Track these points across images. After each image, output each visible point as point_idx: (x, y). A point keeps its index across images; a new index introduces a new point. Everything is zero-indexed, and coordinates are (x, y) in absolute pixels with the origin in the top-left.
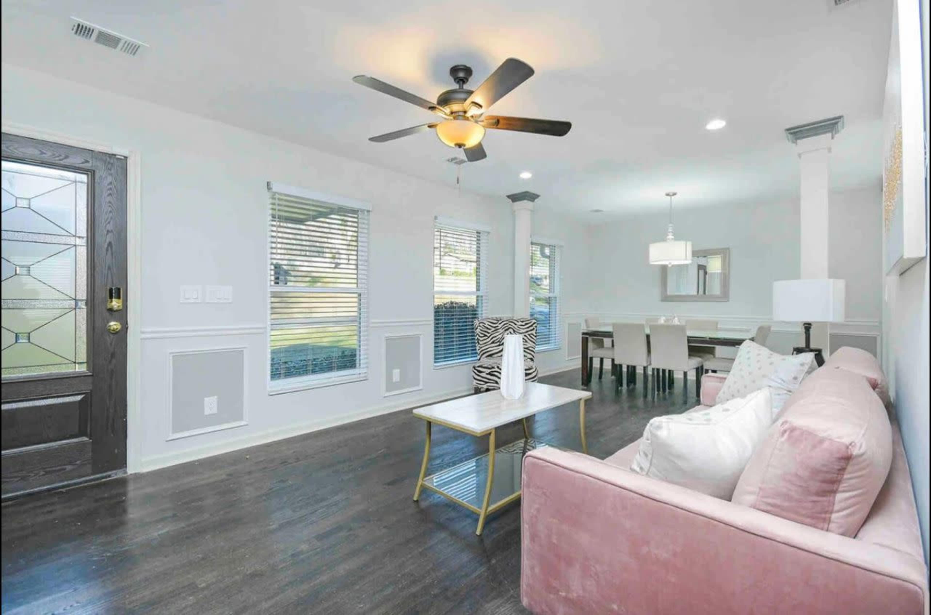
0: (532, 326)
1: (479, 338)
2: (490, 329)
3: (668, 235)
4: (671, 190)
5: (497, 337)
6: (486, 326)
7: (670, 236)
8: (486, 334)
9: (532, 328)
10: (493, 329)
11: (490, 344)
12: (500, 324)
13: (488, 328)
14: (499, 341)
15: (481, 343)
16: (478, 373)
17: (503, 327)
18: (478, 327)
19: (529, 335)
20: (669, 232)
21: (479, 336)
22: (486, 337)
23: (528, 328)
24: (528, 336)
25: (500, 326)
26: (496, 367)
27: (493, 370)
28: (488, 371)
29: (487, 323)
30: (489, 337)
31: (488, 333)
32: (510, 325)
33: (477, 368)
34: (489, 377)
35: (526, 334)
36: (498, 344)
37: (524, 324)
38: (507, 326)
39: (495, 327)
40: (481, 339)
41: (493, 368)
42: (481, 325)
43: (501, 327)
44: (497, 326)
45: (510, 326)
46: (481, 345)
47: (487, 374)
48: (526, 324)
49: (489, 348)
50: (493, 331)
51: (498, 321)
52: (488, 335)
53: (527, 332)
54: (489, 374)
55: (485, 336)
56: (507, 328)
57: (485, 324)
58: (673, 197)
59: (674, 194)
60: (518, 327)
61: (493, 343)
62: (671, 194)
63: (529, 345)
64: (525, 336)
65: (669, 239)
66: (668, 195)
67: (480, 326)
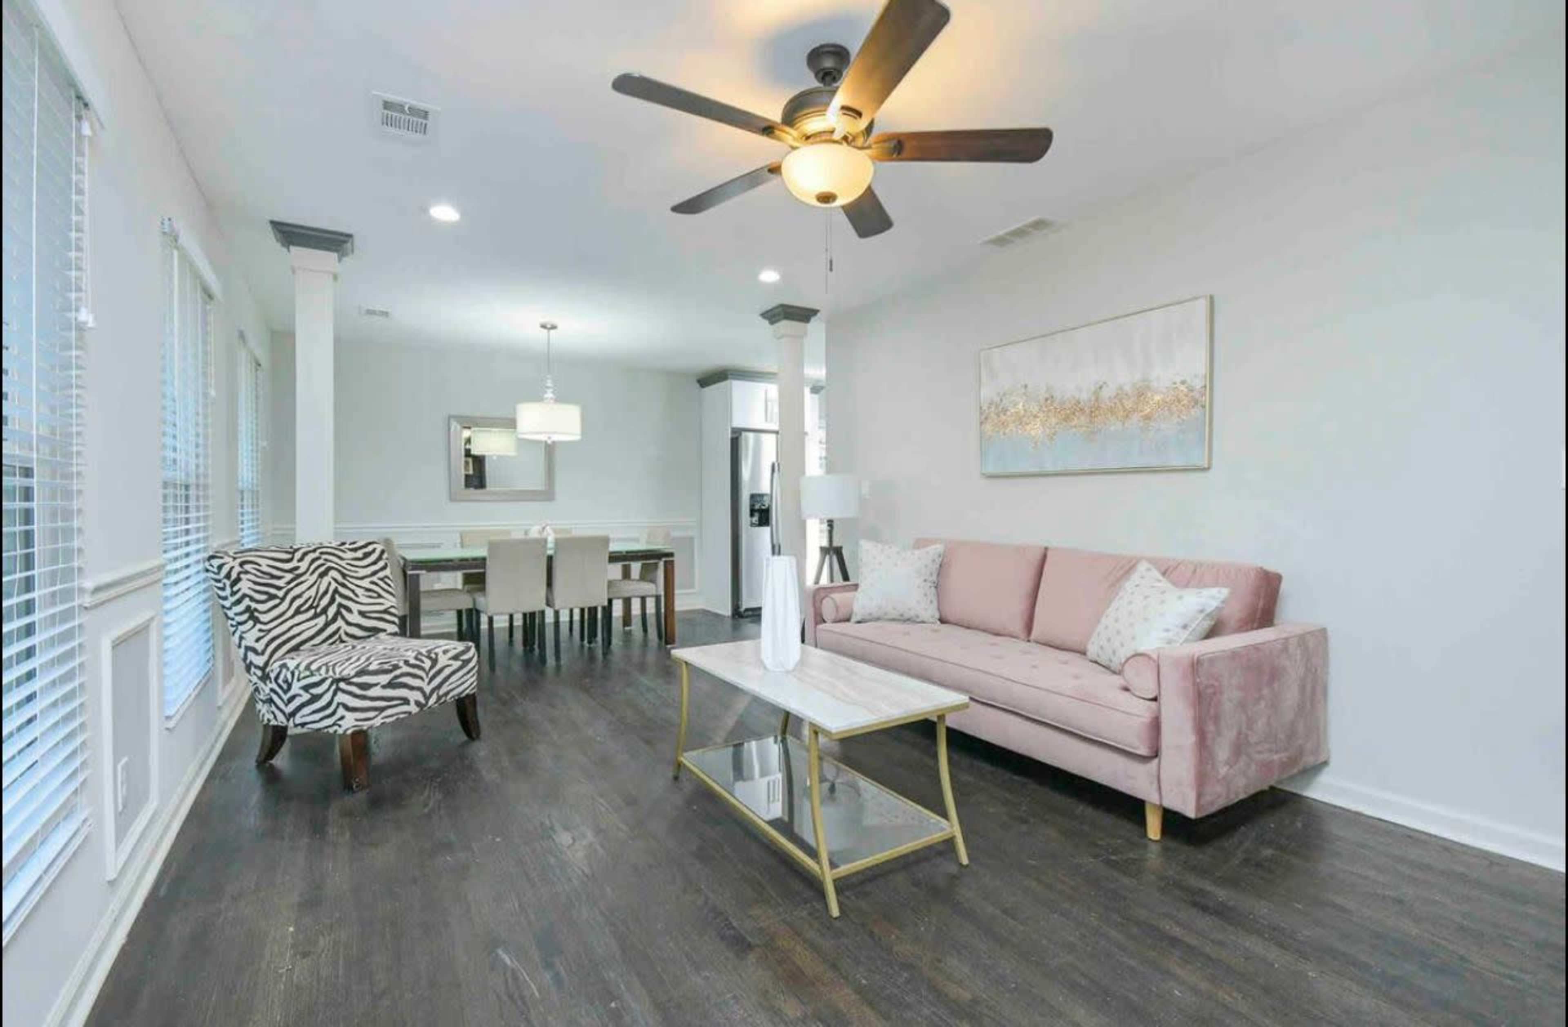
0: (380, 558)
1: (254, 605)
2: (279, 578)
3: (546, 392)
4: (548, 320)
5: (306, 596)
6: (265, 569)
7: (549, 395)
8: (272, 591)
9: (381, 564)
10: (289, 576)
11: (293, 617)
12: (301, 560)
13: (273, 577)
14: (311, 607)
15: (264, 618)
16: (358, 691)
17: (313, 567)
18: (242, 576)
19: (382, 579)
20: (548, 388)
21: (252, 599)
22: (277, 601)
23: (374, 563)
24: (381, 583)
25: (304, 566)
26: (401, 664)
27: (398, 672)
28: (384, 679)
29: (263, 562)
30: (283, 599)
31: (279, 588)
32: (326, 560)
33: (355, 680)
34: (390, 693)
35: (375, 579)
36: (312, 611)
37: (359, 554)
38: (322, 565)
39: (290, 571)
40: (261, 607)
41: (396, 667)
42: (248, 567)
43: (308, 569)
44: (297, 568)
45: (329, 564)
46: (265, 624)
47: (384, 687)
48: (367, 555)
49: (292, 627)
50: (289, 583)
51: (293, 553)
52: (281, 594)
53: (374, 573)
54: (390, 685)
55: (272, 597)
56: (322, 569)
57: (260, 565)
58: (552, 331)
59: (554, 327)
60: (348, 564)
61: (298, 612)
62: (549, 326)
63: (388, 604)
64: (373, 583)
65: (547, 398)
66: (544, 326)
67: (247, 572)
